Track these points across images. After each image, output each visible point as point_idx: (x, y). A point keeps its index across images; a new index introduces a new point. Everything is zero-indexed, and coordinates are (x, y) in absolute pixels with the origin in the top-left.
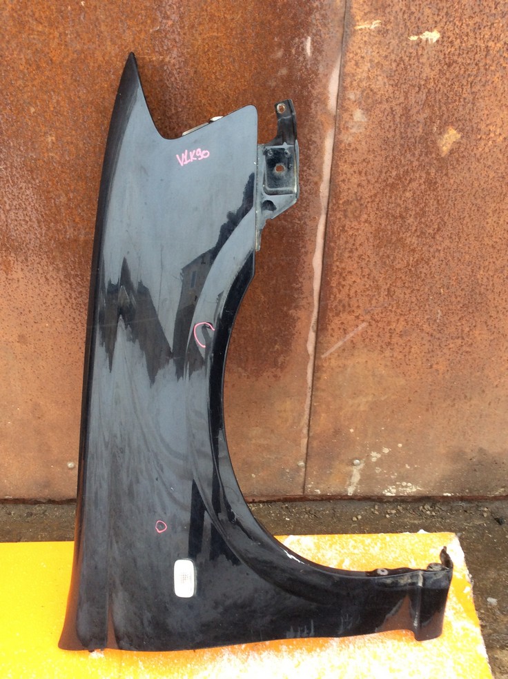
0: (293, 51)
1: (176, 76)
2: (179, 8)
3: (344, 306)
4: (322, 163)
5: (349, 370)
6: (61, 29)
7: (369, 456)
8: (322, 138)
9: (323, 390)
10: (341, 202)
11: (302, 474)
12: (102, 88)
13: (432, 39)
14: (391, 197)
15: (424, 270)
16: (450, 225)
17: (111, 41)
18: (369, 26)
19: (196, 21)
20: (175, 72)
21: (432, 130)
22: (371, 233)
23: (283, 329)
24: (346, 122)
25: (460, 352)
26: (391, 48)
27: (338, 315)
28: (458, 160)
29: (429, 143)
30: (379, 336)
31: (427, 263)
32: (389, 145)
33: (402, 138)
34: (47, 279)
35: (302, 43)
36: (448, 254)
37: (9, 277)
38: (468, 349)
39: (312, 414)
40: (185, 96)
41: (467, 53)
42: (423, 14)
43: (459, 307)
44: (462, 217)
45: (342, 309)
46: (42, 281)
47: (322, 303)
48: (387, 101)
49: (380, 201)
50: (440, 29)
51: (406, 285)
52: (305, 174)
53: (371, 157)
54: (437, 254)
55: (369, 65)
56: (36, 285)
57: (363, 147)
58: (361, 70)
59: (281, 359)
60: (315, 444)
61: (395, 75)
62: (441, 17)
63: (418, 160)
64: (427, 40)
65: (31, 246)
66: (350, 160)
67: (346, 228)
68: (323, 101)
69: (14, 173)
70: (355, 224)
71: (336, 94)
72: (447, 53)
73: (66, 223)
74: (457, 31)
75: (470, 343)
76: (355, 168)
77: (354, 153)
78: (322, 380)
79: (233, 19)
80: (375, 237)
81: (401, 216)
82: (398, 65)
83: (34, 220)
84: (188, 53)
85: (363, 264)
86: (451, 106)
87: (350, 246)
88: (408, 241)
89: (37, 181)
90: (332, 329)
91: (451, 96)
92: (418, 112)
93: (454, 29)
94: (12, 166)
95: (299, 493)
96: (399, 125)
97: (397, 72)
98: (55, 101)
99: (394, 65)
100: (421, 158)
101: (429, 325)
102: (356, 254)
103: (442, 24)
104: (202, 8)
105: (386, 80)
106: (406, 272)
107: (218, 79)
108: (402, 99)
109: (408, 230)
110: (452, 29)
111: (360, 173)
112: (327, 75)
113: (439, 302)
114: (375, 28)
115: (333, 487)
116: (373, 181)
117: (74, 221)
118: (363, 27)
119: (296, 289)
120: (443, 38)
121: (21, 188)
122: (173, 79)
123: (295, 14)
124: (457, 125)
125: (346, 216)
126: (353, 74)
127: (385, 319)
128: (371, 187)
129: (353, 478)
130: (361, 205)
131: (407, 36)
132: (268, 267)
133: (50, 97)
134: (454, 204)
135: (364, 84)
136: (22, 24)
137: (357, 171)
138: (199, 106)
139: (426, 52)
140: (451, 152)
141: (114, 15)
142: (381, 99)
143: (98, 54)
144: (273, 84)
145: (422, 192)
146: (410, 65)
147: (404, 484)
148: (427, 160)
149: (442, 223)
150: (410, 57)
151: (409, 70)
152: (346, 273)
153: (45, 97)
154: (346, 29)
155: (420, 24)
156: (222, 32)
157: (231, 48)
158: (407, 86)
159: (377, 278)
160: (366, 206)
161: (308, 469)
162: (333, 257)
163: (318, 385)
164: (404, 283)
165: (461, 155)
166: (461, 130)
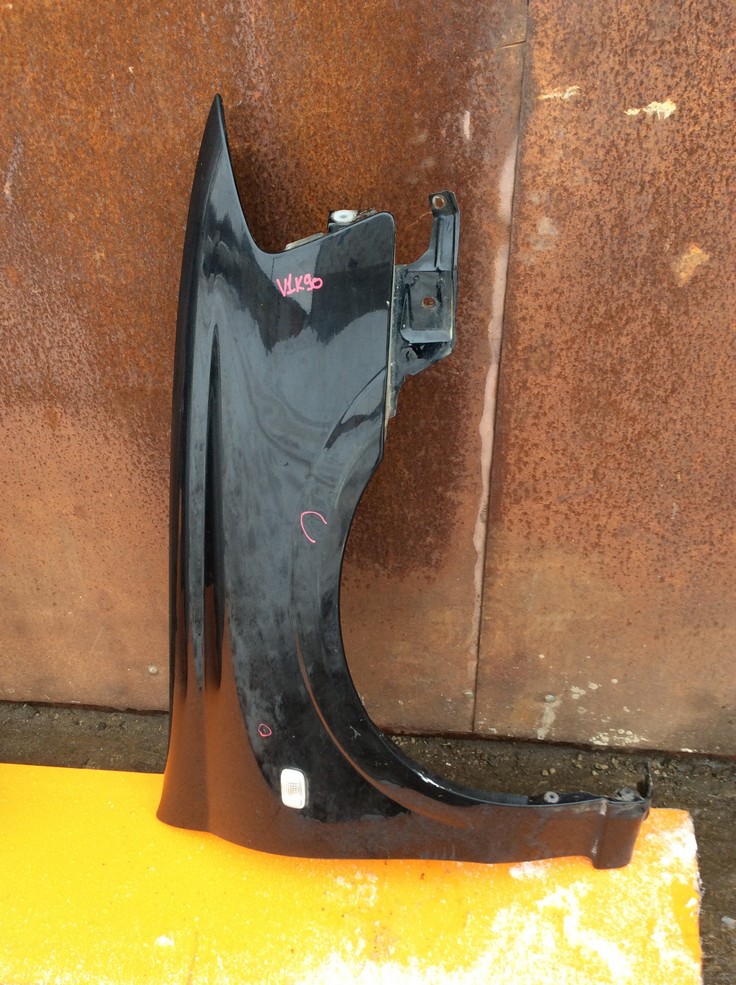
0: (443, 132)
1: (270, 170)
2: (268, 73)
3: (527, 491)
4: (491, 293)
5: (536, 576)
6: (103, 106)
7: (567, 692)
8: (491, 258)
9: (499, 601)
10: (520, 348)
11: (470, 705)
12: (165, 188)
13: (662, 114)
14: (597, 343)
15: (650, 447)
16: (691, 386)
17: (174, 122)
18: (560, 95)
19: (295, 91)
20: (267, 165)
21: (662, 248)
22: (568, 392)
23: (437, 516)
24: (526, 235)
25: (708, 563)
26: (597, 127)
27: (517, 501)
28: (704, 293)
29: (657, 267)
30: (580, 533)
31: (655, 437)
32: (593, 270)
33: (614, 259)
34: (106, 438)
35: (457, 120)
36: (688, 426)
37: (57, 432)
38: (720, 559)
39: (482, 631)
40: (284, 199)
41: (722, 133)
42: (647, 76)
43: (705, 501)
44: (710, 374)
45: (523, 495)
46: (100, 440)
47: (494, 485)
48: (591, 206)
49: (580, 348)
50: (676, 98)
51: (623, 466)
52: (465, 307)
53: (566, 285)
54: (670, 426)
55: (561, 152)
56: (93, 445)
57: (554, 271)
58: (548, 160)
59: (435, 556)
60: (488, 669)
61: (602, 167)
62: (678, 80)
63: (640, 291)
64: (655, 115)
65: (82, 396)
66: (534, 289)
67: (528, 385)
68: (490, 203)
69: (53, 299)
70: (542, 378)
71: (510, 195)
72: (687, 133)
73: (127, 367)
74: (705, 100)
75: (722, 551)
76: (541, 300)
77: (539, 279)
78: (495, 587)
79: (351, 87)
80: (573, 398)
81: (613, 371)
82: (608, 153)
83: (84, 361)
84: (286, 138)
85: (556, 434)
86: (693, 213)
87: (534, 409)
88: (625, 405)
89: (85, 311)
90: (510, 521)
91: (693, 199)
92: (640, 222)
93: (700, 98)
94: (50, 291)
95: (467, 729)
96: (609, 241)
97: (605, 163)
98: (101, 204)
99: (601, 153)
100: (645, 289)
101: (659, 522)
102: (544, 421)
103: (680, 90)
104: (303, 72)
105: (588, 175)
106: (622, 449)
107: (331, 174)
108: (614, 204)
109: (624, 389)
110: (696, 97)
111: (549, 308)
112: (496, 167)
113: (674, 492)
114: (571, 96)
115: (515, 727)
116: (569, 319)
117: (138, 364)
118: (551, 96)
119: (456, 464)
120: (680, 111)
121: (64, 320)
122: (265, 175)
123: (445, 79)
124: (703, 241)
125: (527, 368)
126: (536, 166)
127: (590, 512)
128: (566, 328)
129: (544, 717)
130: (551, 352)
131: (621, 109)
132: (414, 433)
133: (94, 199)
134: (699, 356)
135: (554, 180)
136: (48, 100)
137: (544, 305)
138: (304, 213)
139: (653, 131)
140: (694, 280)
141: (177, 85)
142: (581, 203)
143: (157, 142)
144: (415, 181)
145: (646, 338)
146: (628, 152)
147: (622, 731)
148: (654, 291)
149: (680, 381)
150: (627, 141)
151: (625, 160)
152: (530, 446)
153: (87, 199)
154: (525, 100)
155: (642, 91)
156: (333, 107)
157: (350, 130)
158: (622, 183)
159: (576, 455)
160: (559, 355)
161: (479, 701)
162: (508, 422)
163: (490, 593)
164: (619, 464)
165: (710, 285)
166: (709, 249)
